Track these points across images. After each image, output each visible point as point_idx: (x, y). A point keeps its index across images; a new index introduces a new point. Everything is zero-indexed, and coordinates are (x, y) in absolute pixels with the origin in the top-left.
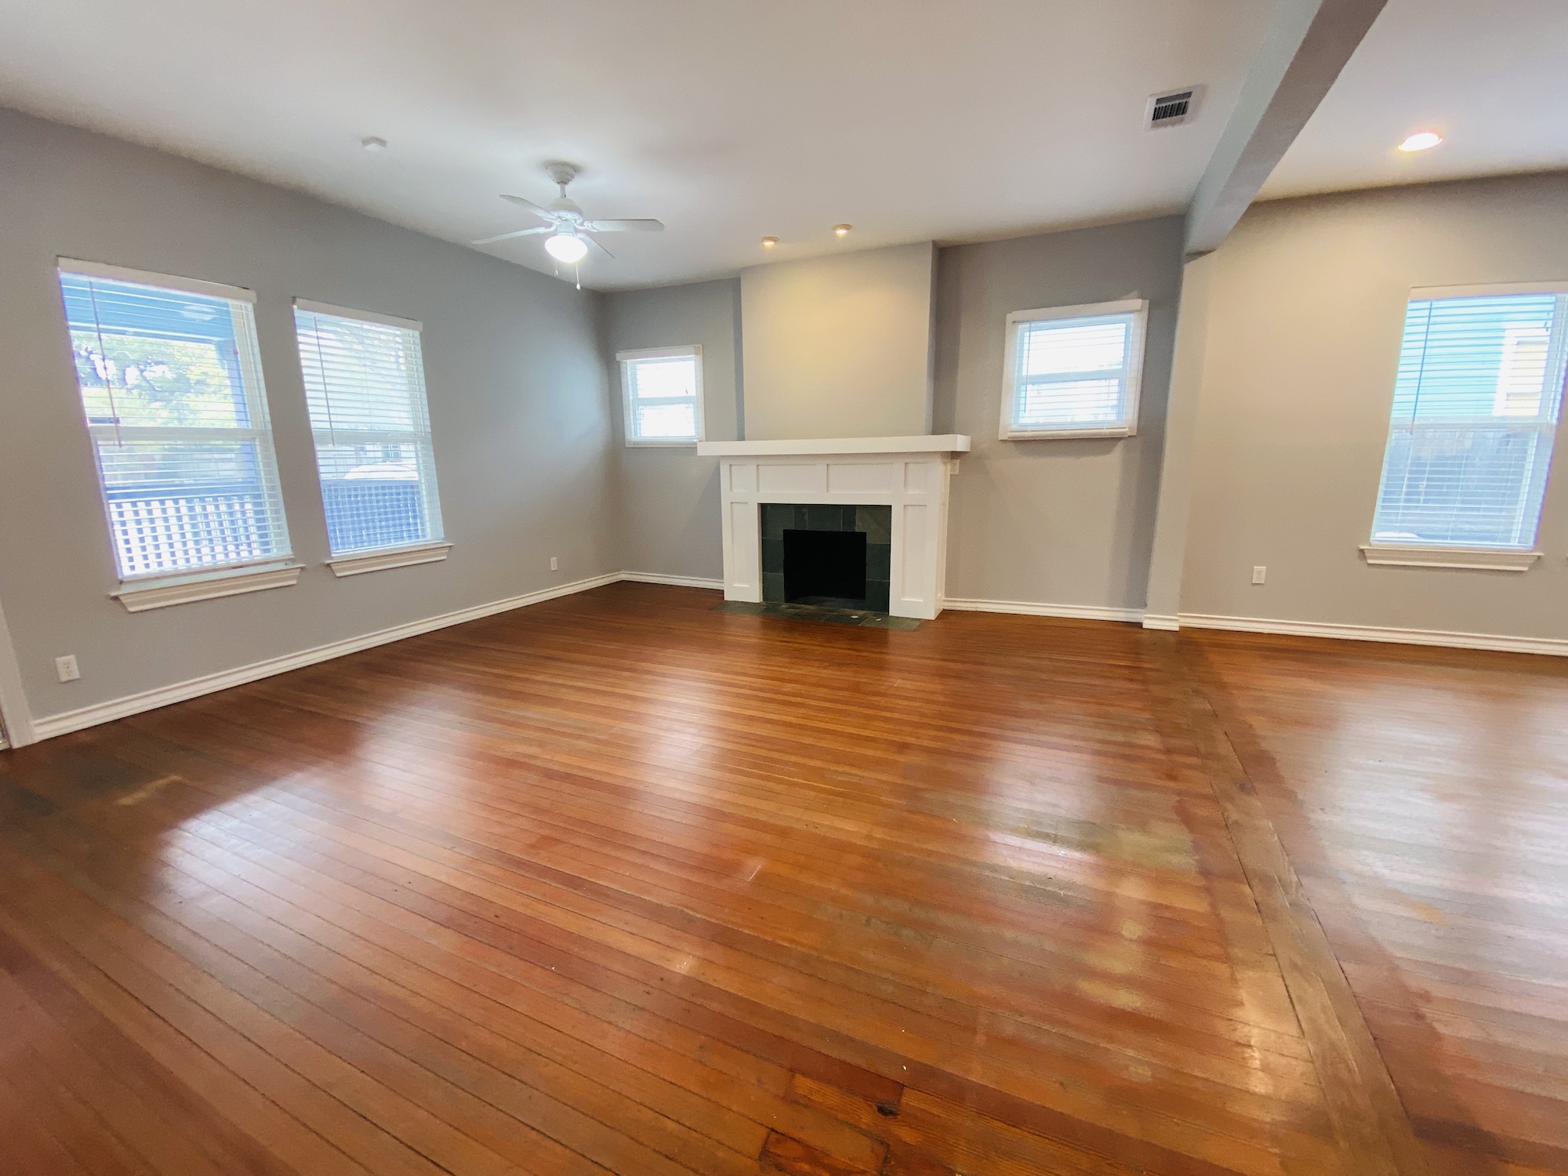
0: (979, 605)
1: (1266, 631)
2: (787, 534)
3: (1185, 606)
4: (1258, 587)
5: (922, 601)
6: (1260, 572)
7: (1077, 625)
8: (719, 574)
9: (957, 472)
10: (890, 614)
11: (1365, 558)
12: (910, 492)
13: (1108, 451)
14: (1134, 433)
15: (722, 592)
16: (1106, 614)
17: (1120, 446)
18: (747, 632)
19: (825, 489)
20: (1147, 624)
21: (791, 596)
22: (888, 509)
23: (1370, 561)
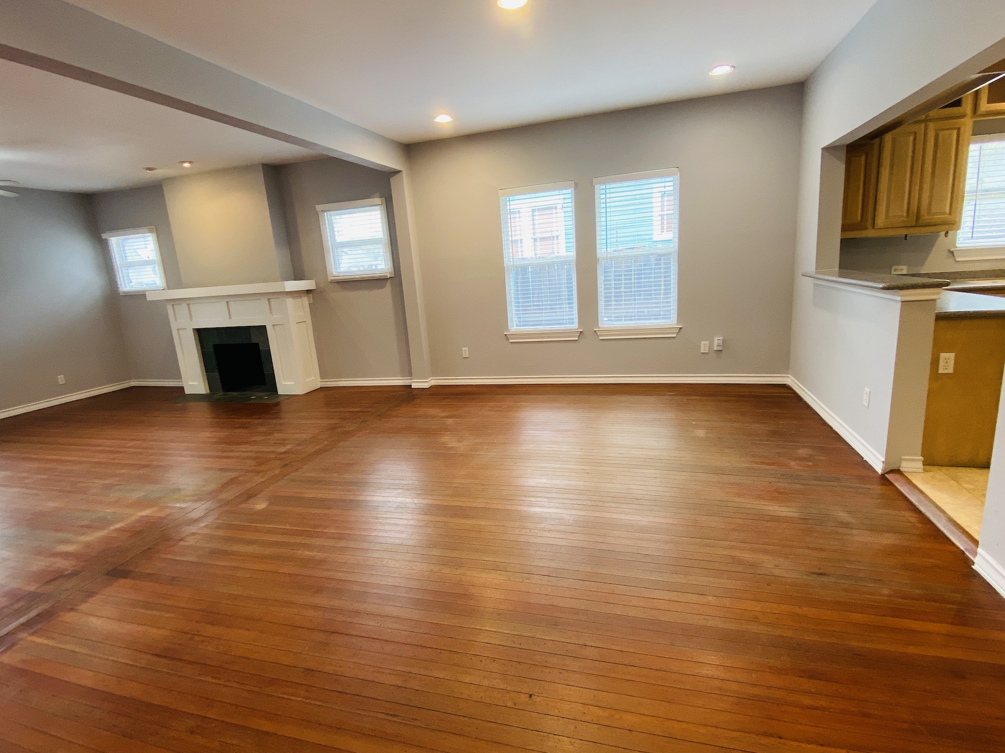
0: (339, 383)
1: (474, 384)
2: (215, 346)
3: (435, 373)
4: (466, 360)
5: (293, 383)
6: (466, 352)
7: (377, 389)
8: (179, 376)
9: (312, 302)
10: (279, 394)
11: (508, 339)
12: (274, 316)
13: (383, 287)
14: (393, 276)
15: (182, 388)
16: (401, 381)
17: (388, 283)
18: (201, 414)
19: (228, 317)
20: (414, 386)
21: (227, 387)
22: (264, 328)
23: (510, 341)
